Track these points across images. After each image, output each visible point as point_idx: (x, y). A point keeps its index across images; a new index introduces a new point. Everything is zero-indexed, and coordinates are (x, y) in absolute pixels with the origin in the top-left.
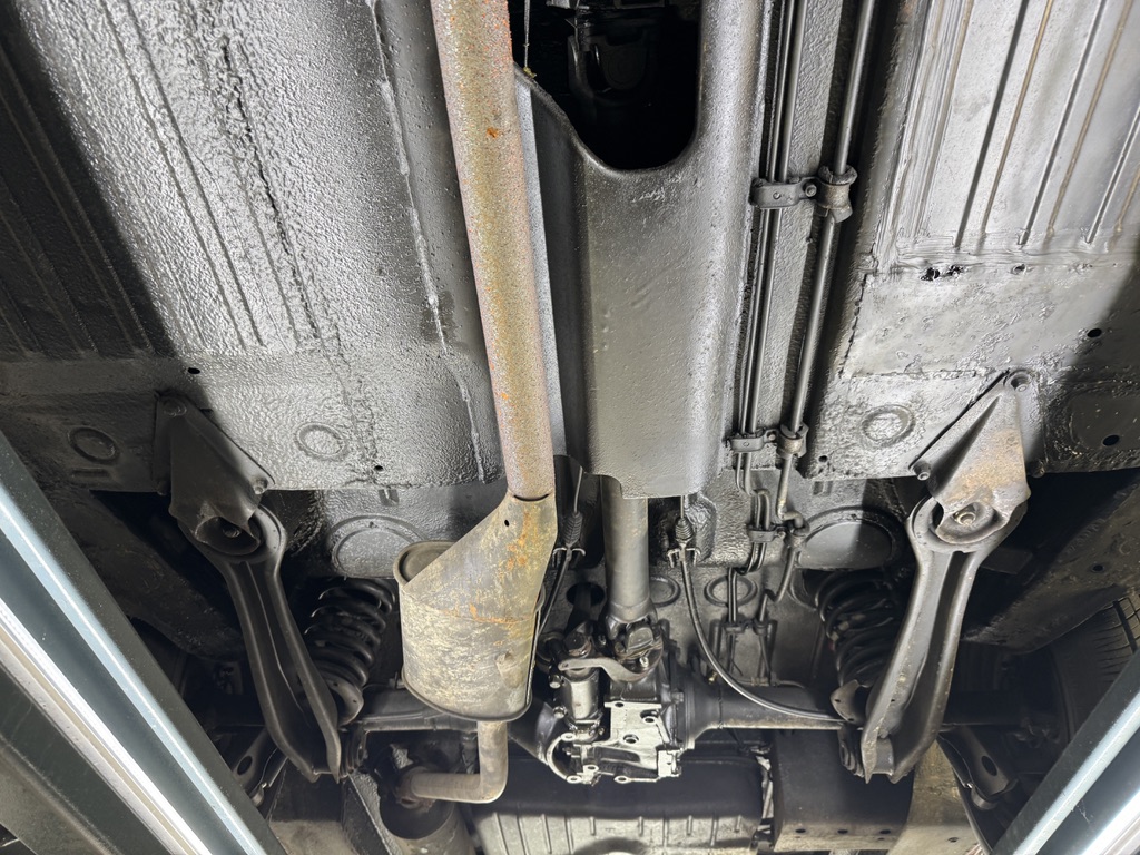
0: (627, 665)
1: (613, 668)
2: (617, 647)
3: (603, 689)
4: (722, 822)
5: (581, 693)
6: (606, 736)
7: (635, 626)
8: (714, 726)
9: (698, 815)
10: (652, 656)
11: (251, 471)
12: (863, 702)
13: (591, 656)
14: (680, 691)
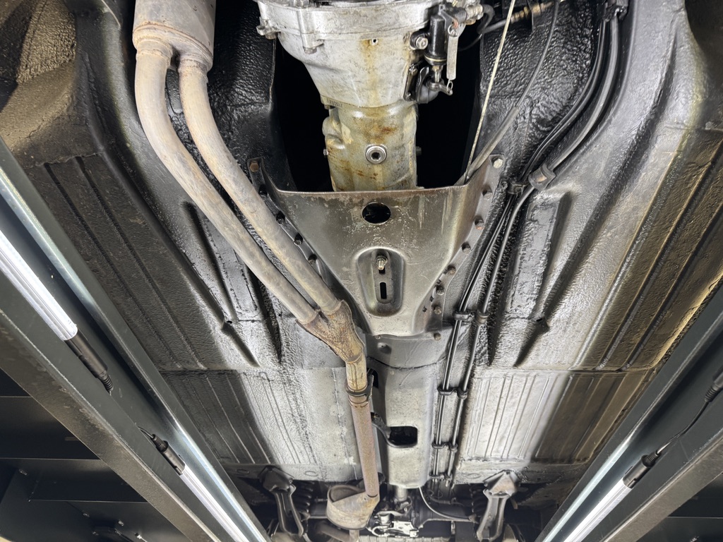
0: (399, 512)
1: (395, 513)
2: (397, 506)
3: (392, 518)
4: (435, 539)
5: (385, 520)
6: (393, 526)
7: (403, 502)
8: (430, 520)
9: (425, 537)
10: (408, 508)
11: (288, 477)
12: (479, 520)
13: (388, 510)
14: (418, 512)
